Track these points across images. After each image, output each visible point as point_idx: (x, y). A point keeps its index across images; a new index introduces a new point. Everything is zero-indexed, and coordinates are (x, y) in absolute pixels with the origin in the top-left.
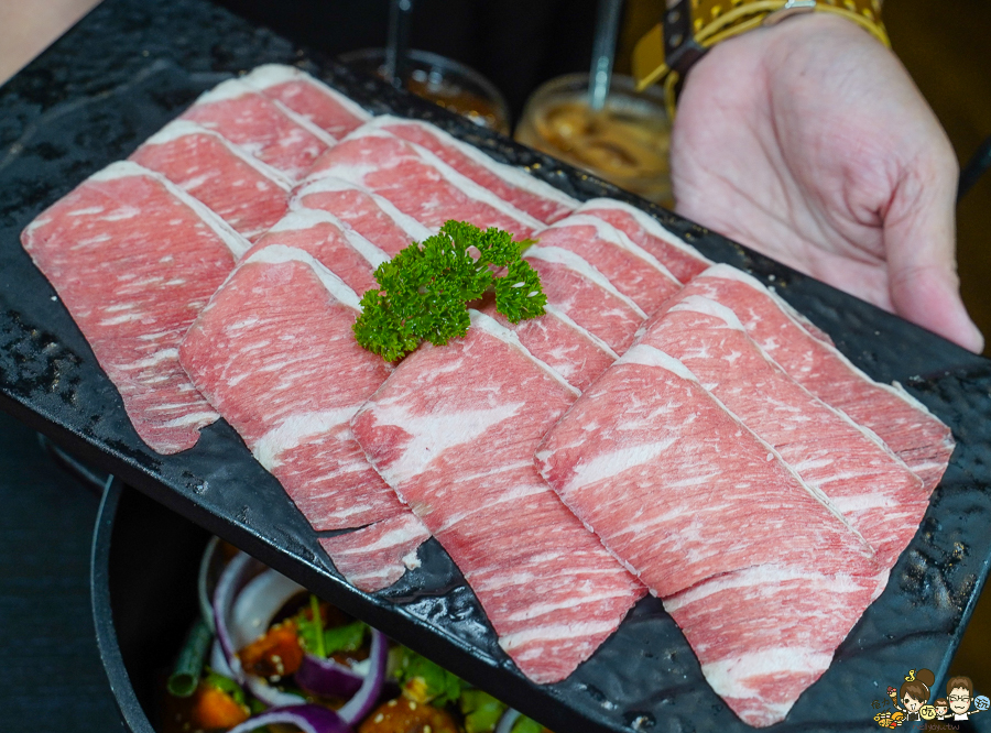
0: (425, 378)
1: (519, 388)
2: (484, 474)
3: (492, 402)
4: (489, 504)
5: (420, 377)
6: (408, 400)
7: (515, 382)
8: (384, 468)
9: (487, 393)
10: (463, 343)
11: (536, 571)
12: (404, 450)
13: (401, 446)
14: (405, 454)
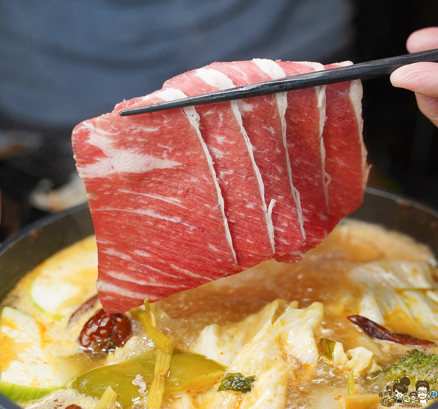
0: (131, 130)
1: (184, 154)
2: (136, 193)
3: (165, 155)
4: (130, 210)
5: (129, 128)
6: (114, 137)
7: (183, 149)
8: (82, 166)
9: (165, 149)
10: (166, 117)
11: (135, 257)
12: (99, 161)
13: (97, 159)
14: (98, 163)
